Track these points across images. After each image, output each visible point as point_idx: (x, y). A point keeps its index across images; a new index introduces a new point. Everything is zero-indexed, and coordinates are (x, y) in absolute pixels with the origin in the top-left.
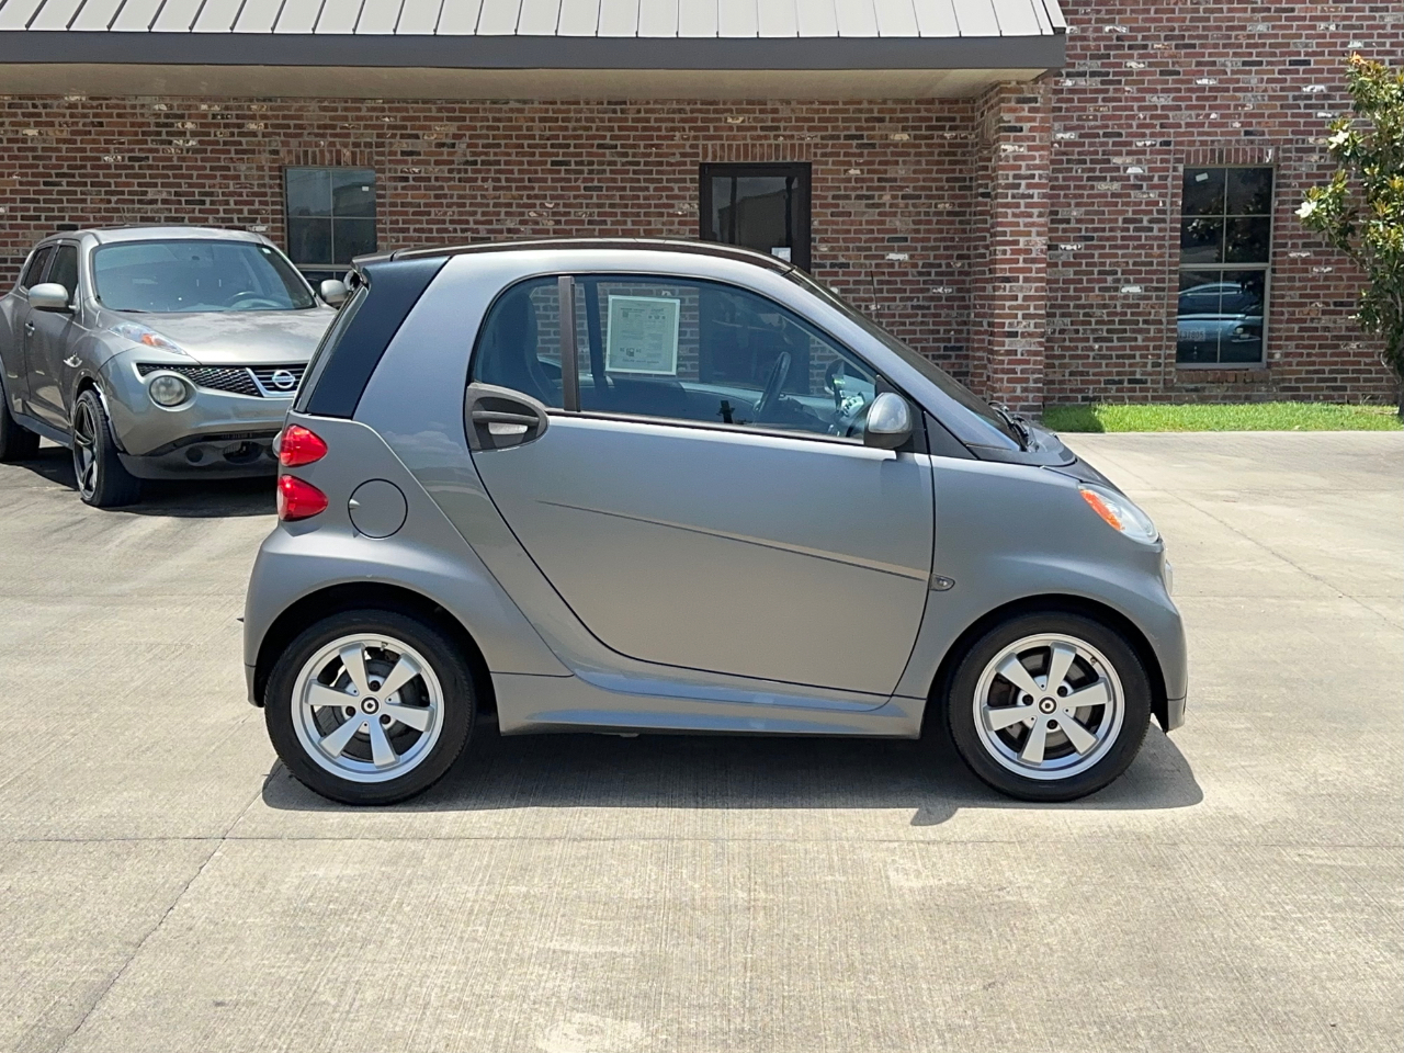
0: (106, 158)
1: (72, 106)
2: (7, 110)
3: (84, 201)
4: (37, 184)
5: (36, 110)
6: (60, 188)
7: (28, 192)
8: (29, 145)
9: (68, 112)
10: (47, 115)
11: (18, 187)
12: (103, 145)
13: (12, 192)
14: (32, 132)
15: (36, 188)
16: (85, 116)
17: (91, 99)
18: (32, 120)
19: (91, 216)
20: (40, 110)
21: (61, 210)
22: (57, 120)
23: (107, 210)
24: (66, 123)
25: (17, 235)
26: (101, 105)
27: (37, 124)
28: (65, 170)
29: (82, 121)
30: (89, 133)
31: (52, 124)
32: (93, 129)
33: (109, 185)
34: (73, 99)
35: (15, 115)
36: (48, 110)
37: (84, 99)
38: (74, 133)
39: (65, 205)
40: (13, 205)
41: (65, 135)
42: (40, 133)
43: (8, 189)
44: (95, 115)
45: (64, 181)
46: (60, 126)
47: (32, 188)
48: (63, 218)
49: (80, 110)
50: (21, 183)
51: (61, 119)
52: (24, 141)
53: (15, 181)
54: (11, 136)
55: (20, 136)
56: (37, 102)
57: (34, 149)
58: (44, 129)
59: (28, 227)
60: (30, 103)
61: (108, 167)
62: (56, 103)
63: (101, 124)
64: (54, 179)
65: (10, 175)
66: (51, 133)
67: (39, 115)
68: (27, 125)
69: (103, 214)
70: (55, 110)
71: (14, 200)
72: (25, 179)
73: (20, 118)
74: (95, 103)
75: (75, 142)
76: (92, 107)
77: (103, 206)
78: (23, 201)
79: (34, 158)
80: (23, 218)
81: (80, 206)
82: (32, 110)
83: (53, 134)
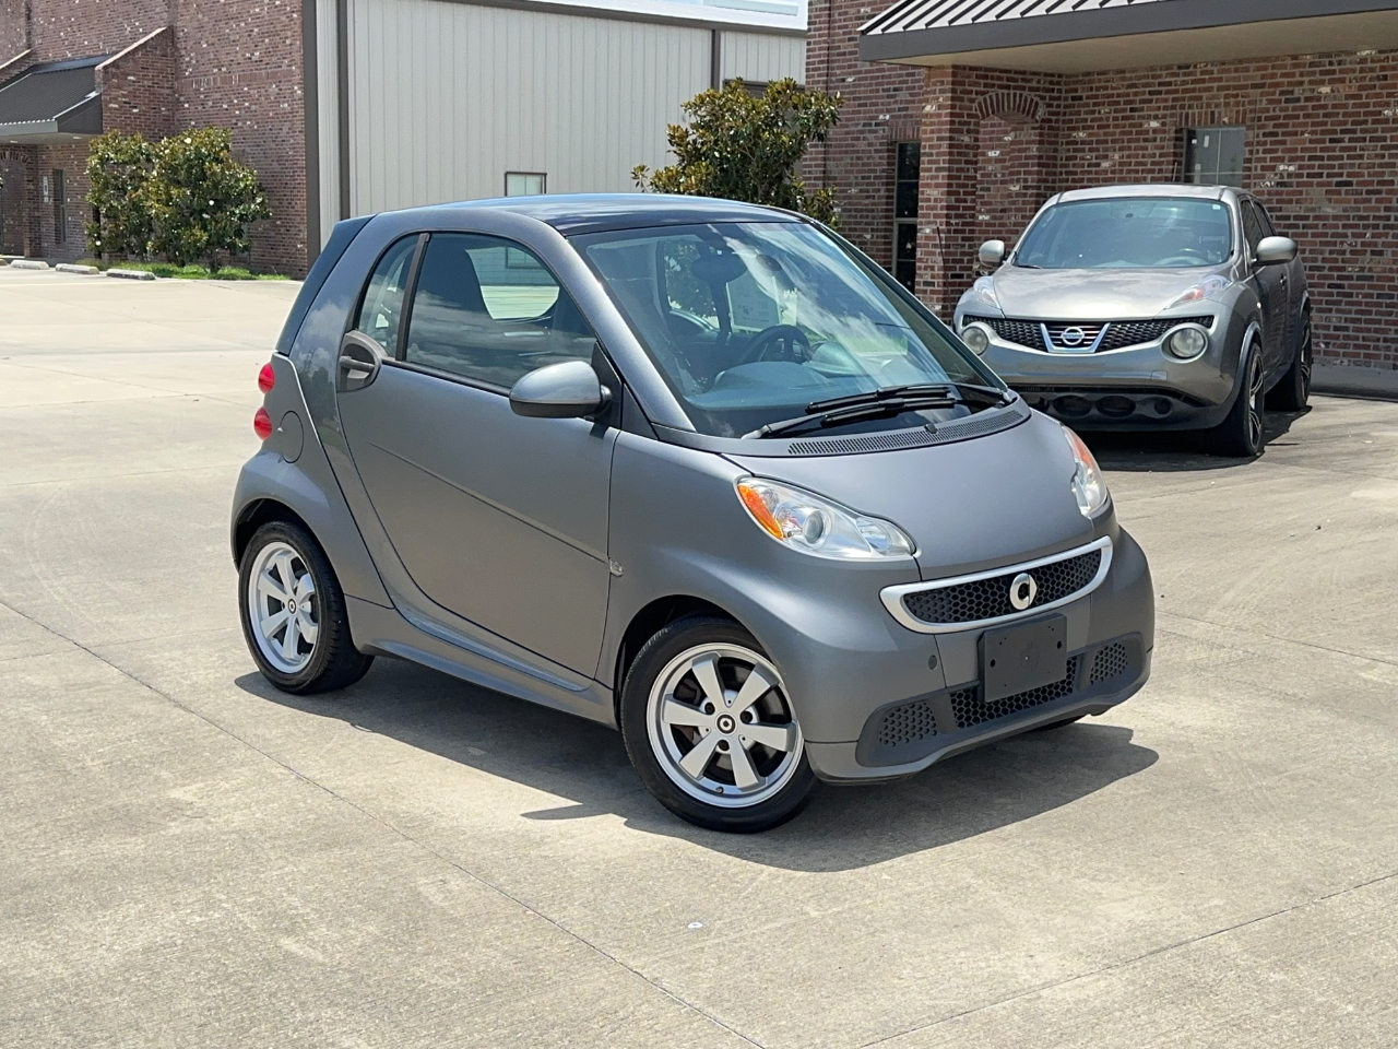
0: (1386, 112)
1: (1363, 60)
2: (1307, 69)
3: (1361, 157)
4: (1323, 141)
5: (1331, 68)
6: (1342, 145)
7: (1315, 149)
8: (1322, 102)
9: (1358, 67)
10: (1341, 71)
11: (1308, 145)
12: (1385, 99)
13: (1303, 150)
14: (1325, 90)
15: (1322, 145)
16: (1372, 70)
17: (1380, 52)
18: (1327, 77)
19: (1366, 171)
20: (1336, 67)
21: (1341, 166)
22: (1348, 76)
23: (1380, 165)
24: (1355, 78)
25: (1301, 193)
26: (1388, 58)
27: (1331, 82)
28: (1349, 127)
29: (1369, 75)
30: (1374, 87)
31: (1342, 81)
32: (1377, 83)
33: (1385, 139)
34: (1364, 53)
35: (1314, 73)
36: (1342, 67)
37: (1373, 52)
38: (1361, 88)
39: (1345, 161)
40: (1302, 163)
41: (1354, 91)
42: (1332, 91)
43: (1299, 147)
44: (1383, 68)
45: (1347, 137)
46: (1350, 81)
47: (1319, 146)
48: (1341, 175)
49: (1369, 65)
50: (1311, 141)
51: (1352, 76)
52: (1319, 99)
53: (1305, 140)
54: (1308, 94)
55: (1315, 94)
56: (1334, 60)
57: (1324, 107)
58: (1336, 86)
59: (1311, 184)
60: (1327, 60)
61: (1386, 121)
62: (1349, 59)
63: (1385, 78)
64: (1339, 136)
65: (1303, 133)
66: (1342, 90)
67: (1334, 72)
68: (1322, 83)
69: (1377, 170)
70: (1348, 66)
71: (1302, 158)
72: (1314, 137)
73: (1318, 77)
74: (1383, 56)
75: (1360, 97)
76: (1380, 61)
77: (1378, 161)
78: (1310, 158)
79: (1325, 115)
80: (1309, 175)
81: (1357, 162)
82: (1328, 68)
83: (1343, 90)
